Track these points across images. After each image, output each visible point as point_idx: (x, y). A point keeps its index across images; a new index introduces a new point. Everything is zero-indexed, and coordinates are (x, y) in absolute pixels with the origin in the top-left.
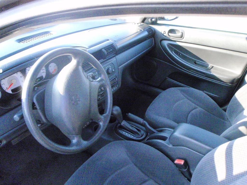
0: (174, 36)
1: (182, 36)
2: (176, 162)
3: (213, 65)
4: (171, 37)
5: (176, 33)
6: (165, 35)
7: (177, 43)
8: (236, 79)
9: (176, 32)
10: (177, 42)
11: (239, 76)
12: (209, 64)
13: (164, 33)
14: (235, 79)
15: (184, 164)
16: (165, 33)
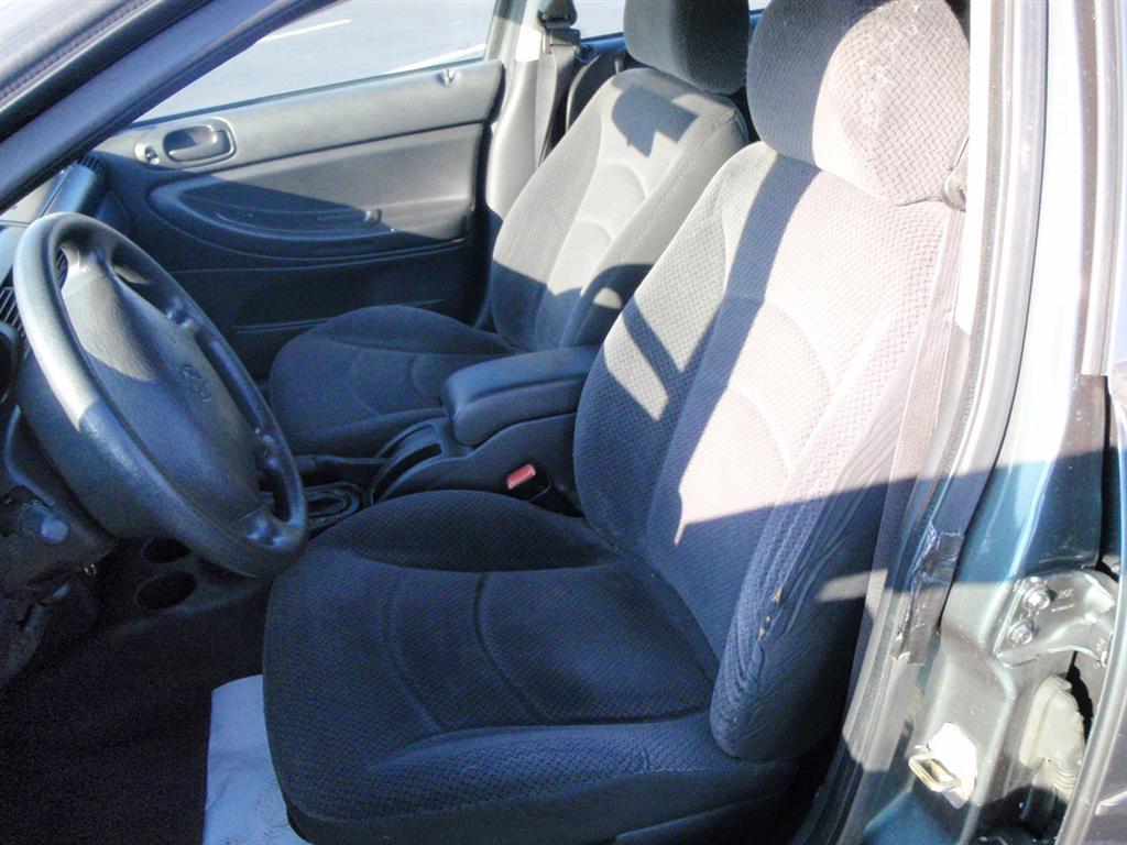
0: (195, 156)
1: (225, 145)
2: (512, 483)
3: (376, 207)
4: (184, 163)
5: (192, 144)
6: (156, 161)
7: (217, 178)
8: (468, 215)
9: (190, 138)
10: (216, 175)
11: (471, 206)
12: (363, 208)
13: (149, 159)
14: (464, 218)
15: (537, 469)
16: (155, 156)
